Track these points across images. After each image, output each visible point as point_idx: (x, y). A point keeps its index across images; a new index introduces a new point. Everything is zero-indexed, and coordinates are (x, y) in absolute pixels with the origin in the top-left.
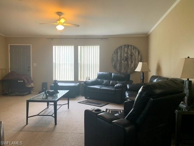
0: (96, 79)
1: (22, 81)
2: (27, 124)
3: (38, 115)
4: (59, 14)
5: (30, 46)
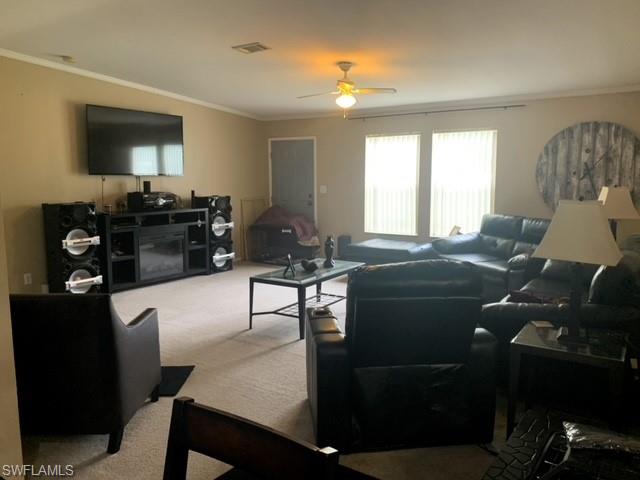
0: (478, 235)
2: (251, 328)
3: (275, 312)
4: (345, 66)
5: (312, 141)
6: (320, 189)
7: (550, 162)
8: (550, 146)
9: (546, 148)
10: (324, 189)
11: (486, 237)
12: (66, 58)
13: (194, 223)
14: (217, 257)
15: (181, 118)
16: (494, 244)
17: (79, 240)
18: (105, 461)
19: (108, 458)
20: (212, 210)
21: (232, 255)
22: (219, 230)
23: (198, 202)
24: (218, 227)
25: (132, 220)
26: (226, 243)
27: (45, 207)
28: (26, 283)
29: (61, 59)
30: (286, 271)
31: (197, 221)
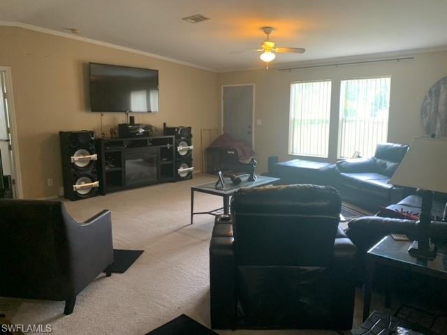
0: (373, 158)
1: (233, 153)
2: (192, 223)
3: (209, 213)
4: (267, 30)
5: (252, 87)
6: (257, 122)
7: (433, 103)
8: (433, 90)
9: (430, 92)
10: (259, 122)
11: (378, 161)
12: (73, 31)
13: (164, 146)
14: (181, 170)
15: (157, 71)
16: (385, 165)
17: (82, 157)
18: (60, 320)
19: (63, 318)
20: (178, 137)
21: (191, 168)
22: (183, 150)
23: (168, 131)
24: (182, 149)
25: (121, 143)
26: (187, 160)
27: (61, 133)
28: (49, 185)
29: (70, 31)
30: (217, 183)
31: (166, 144)
